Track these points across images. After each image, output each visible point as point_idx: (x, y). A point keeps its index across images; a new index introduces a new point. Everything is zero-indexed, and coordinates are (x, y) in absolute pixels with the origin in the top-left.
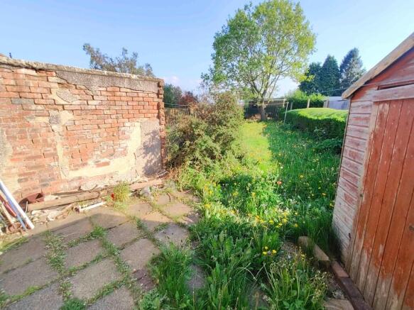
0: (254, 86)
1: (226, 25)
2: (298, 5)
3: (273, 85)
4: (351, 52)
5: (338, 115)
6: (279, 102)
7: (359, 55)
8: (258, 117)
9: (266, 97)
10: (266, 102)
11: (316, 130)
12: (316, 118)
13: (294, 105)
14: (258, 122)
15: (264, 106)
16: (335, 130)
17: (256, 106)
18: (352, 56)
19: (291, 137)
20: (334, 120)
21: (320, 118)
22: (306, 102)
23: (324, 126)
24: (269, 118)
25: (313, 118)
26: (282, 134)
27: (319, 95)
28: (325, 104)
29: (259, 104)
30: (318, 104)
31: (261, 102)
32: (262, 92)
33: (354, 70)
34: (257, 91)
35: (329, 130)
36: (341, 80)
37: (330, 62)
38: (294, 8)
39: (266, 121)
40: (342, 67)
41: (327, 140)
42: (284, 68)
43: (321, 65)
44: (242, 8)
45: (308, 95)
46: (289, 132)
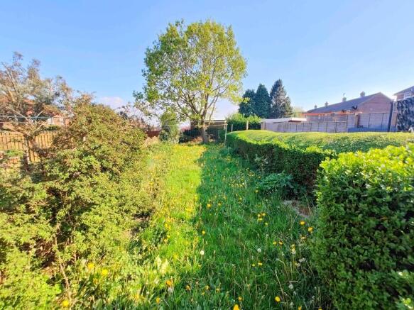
0: (193, 107)
1: (158, 41)
2: (230, 28)
3: (212, 106)
4: (277, 82)
5: (280, 139)
6: (220, 123)
7: (283, 85)
8: (200, 139)
9: (207, 119)
10: (207, 124)
11: (257, 159)
12: (255, 143)
13: (234, 126)
14: (199, 145)
15: (205, 127)
16: (279, 159)
17: (197, 129)
18: (278, 85)
19: (229, 166)
20: (277, 146)
21: (260, 143)
22: (245, 124)
23: (265, 153)
24: (211, 140)
25: (252, 142)
26: (220, 161)
27: (256, 117)
28: (262, 126)
29: (199, 126)
30: (256, 126)
31: (202, 123)
32: (202, 113)
33: (281, 97)
34: (197, 112)
35: (272, 159)
36: (272, 105)
37: (262, 89)
38: (225, 30)
39: (208, 143)
40: (272, 94)
41: (272, 176)
42: (222, 90)
43: (255, 92)
44: (174, 24)
45: (246, 117)
46: (228, 159)
